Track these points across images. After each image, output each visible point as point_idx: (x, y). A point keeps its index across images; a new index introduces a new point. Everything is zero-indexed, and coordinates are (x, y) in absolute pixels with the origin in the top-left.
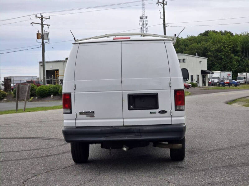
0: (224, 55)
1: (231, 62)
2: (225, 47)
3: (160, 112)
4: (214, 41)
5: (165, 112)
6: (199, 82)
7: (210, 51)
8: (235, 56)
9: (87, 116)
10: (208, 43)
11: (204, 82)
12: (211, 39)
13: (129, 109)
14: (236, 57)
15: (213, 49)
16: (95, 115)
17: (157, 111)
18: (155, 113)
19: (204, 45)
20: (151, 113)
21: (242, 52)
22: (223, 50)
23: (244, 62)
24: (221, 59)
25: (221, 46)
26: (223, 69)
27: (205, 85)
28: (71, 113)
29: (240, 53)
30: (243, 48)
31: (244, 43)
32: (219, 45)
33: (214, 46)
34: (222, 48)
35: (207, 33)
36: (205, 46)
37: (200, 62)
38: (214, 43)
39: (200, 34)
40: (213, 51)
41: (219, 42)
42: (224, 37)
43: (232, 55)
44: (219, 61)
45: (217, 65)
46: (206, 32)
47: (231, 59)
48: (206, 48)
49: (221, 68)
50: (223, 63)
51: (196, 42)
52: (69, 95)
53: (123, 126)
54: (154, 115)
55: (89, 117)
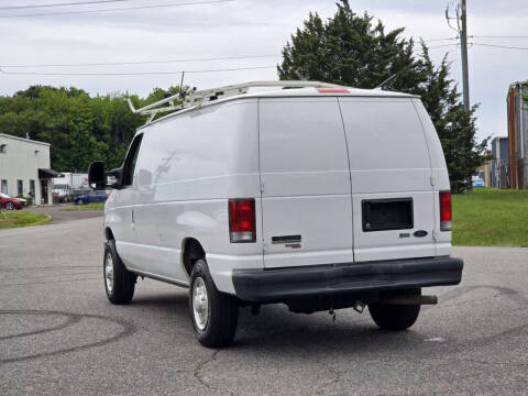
0: (76, 139)
1: (90, 153)
2: (76, 122)
3: (416, 234)
4: (52, 109)
5: (425, 233)
6: (33, 196)
7: (45, 129)
8: (98, 141)
9: (287, 246)
10: (41, 113)
11: (44, 195)
12: (45, 104)
13: (365, 230)
14: (101, 144)
15: (52, 125)
16: (301, 243)
17: (411, 231)
18: (408, 235)
19: (31, 115)
20: (401, 236)
21: (113, 133)
22: (73, 129)
23: (116, 154)
24: (70, 146)
25: (68, 120)
26: (75, 167)
27: (46, 202)
28: (254, 239)
29: (108, 136)
30: (114, 126)
31: (116, 114)
32: (64, 118)
33: (54, 120)
34: (72, 123)
35: (34, 92)
36: (35, 118)
37: (36, 152)
38: (53, 113)
39: (19, 93)
40: (51, 129)
41: (65, 111)
42: (73, 100)
43: (93, 139)
44: (66, 151)
45: (62, 160)
46: (33, 88)
47: (90, 146)
48: (37, 122)
49: (68, 166)
50: (74, 155)
51: (13, 109)
52: (251, 203)
53: (354, 263)
54: (404, 239)
55: (290, 249)
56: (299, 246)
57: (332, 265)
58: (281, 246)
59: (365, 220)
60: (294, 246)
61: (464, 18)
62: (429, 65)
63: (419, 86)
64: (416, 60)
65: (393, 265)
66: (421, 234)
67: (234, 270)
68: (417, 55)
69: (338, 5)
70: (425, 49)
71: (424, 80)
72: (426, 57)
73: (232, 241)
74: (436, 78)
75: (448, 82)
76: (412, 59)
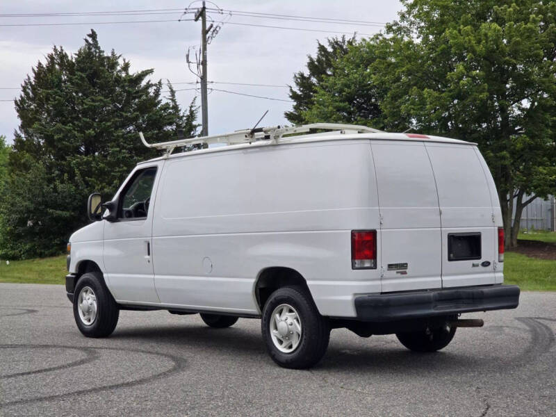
3: (483, 264)
5: (489, 264)
9: (397, 272)
13: (450, 259)
16: (407, 271)
17: (480, 262)
18: (477, 265)
20: (474, 265)
28: (375, 267)
52: (373, 234)
53: (443, 289)
54: (476, 268)
55: (399, 275)
56: (405, 273)
57: (426, 290)
58: (393, 273)
59: (450, 251)
60: (402, 273)
61: (204, 63)
62: (176, 108)
63: (165, 129)
64: (163, 102)
65: (475, 290)
66: (486, 264)
67: (355, 294)
68: (164, 98)
69: (87, 41)
70: (173, 92)
71: (170, 124)
72: (173, 100)
73: (353, 268)
74: (183, 122)
75: (195, 127)
76: (159, 102)
